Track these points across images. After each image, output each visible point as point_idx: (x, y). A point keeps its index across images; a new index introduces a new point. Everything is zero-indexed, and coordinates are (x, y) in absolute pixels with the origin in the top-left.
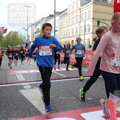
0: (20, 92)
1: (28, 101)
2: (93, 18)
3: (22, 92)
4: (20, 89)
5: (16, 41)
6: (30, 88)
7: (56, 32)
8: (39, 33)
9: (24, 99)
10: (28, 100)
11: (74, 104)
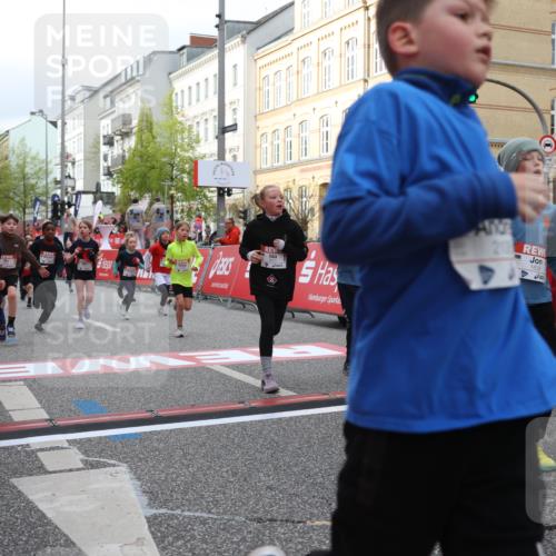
7: (227, 135)
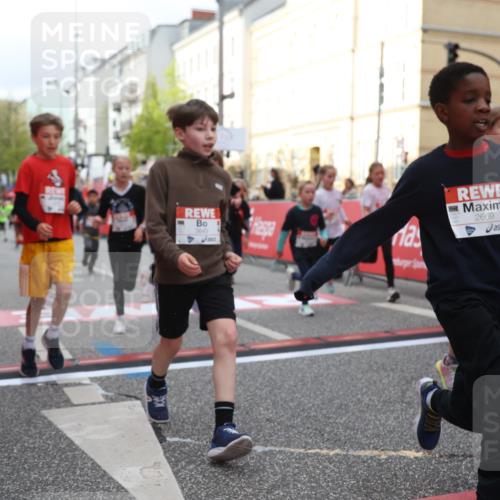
0: (51, 419)
1: (95, 467)
2: (427, 26)
3: (59, 418)
4: (51, 407)
5: (13, 148)
6: (102, 399)
8: (138, 110)
9: (74, 456)
10: (94, 463)
11: (333, 481)
